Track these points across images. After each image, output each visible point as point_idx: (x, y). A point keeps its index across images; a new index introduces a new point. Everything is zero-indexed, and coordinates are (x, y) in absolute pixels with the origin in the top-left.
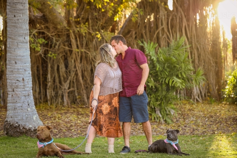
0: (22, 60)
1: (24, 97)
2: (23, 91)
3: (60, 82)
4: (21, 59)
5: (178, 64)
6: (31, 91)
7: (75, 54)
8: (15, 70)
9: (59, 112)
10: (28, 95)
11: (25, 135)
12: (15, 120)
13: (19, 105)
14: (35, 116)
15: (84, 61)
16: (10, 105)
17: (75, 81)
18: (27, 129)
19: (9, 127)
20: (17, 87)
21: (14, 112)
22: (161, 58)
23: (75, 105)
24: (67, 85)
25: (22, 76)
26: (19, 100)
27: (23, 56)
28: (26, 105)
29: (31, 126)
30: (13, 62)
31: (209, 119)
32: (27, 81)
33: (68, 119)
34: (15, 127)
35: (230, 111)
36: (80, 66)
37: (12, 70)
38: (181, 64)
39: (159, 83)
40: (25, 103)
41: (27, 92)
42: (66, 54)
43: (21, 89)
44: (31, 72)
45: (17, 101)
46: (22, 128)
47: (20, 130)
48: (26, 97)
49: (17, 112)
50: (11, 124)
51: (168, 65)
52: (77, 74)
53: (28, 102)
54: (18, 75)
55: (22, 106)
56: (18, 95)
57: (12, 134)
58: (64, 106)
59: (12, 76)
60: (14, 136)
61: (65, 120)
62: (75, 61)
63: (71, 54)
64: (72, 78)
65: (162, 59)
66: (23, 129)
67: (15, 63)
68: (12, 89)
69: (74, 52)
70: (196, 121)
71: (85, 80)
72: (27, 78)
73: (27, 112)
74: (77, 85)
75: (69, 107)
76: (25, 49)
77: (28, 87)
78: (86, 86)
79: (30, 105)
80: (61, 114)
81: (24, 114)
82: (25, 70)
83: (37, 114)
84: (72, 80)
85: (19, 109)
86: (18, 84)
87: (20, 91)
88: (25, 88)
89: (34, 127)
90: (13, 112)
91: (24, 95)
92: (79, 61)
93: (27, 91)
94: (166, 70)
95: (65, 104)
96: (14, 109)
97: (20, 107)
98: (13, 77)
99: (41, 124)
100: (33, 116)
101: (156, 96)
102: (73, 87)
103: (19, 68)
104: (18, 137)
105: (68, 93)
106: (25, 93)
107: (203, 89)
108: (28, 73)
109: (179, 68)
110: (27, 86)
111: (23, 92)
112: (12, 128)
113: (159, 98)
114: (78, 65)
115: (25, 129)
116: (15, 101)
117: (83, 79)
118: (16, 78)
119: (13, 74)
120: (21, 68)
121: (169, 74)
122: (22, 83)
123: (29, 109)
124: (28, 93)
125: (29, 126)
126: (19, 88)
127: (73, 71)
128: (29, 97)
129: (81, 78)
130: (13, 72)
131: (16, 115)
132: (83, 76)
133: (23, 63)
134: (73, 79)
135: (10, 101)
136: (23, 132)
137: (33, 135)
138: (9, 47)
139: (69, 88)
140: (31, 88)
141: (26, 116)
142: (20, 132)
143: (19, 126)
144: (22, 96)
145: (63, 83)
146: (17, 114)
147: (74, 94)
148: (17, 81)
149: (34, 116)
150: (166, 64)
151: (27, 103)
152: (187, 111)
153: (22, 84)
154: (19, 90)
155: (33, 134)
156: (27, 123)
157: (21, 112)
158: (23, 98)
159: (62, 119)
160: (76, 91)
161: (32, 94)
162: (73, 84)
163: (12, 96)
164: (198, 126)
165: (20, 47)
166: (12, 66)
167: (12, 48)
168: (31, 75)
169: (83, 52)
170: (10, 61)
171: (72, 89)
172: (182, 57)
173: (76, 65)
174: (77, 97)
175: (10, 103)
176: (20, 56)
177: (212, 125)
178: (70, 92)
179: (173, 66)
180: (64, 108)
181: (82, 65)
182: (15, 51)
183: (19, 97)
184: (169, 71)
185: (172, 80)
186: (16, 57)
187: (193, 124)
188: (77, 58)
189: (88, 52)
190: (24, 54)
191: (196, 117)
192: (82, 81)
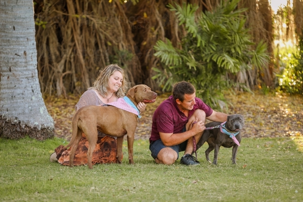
0: (23, 24)
1: (26, 79)
2: (24, 70)
3: (50, 62)
4: (22, 22)
5: (231, 36)
6: (36, 71)
7: (73, 20)
8: (13, 39)
10: (32, 77)
11: (28, 137)
12: (12, 114)
13: (19, 91)
14: (43, 108)
15: (86, 32)
16: (5, 92)
17: (72, 60)
18: (32, 128)
19: (4, 124)
20: (16, 64)
21: (11, 102)
22: (205, 26)
23: (74, 94)
24: (61, 66)
25: (24, 47)
26: (19, 83)
27: (24, 18)
28: (29, 92)
29: (36, 123)
30: (10, 27)
31: (272, 116)
32: (30, 55)
33: (71, 115)
34: (14, 125)
35: (295, 104)
36: (80, 38)
37: (8, 39)
38: (234, 35)
39: (202, 63)
40: (28, 88)
41: (30, 72)
42: (60, 21)
43: (21, 67)
44: (35, 43)
45: (15, 86)
46: (23, 126)
47: (21, 129)
48: (29, 80)
49: (17, 102)
50: (7, 120)
51: (216, 36)
52: (75, 51)
53: (32, 87)
54: (17, 47)
55: (24, 93)
56: (17, 77)
57: (9, 135)
58: (57, 97)
59: (8, 47)
60: (12, 138)
61: (67, 116)
62: (72, 32)
63: (66, 22)
64: (68, 56)
65: (206, 28)
66: (25, 127)
67: (13, 28)
68: (9, 68)
70: (254, 118)
71: (87, 60)
72: (31, 51)
73: (31, 102)
74: (75, 66)
75: (65, 98)
76: (28, 8)
77: (31, 65)
78: (88, 68)
79: (34, 91)
80: (59, 107)
81: (27, 105)
82: (28, 39)
83: (44, 105)
84: (68, 59)
85: (18, 98)
86: (17, 60)
87: (20, 71)
88: (28, 67)
89: (42, 125)
90: (9, 102)
91: (26, 76)
92: (78, 31)
93: (30, 70)
94: (212, 44)
95: (59, 93)
96: (10, 97)
97: (21, 95)
98: (9, 50)
99: (51, 120)
100: (39, 108)
101: (198, 82)
102: (70, 69)
103: (19, 36)
104: (18, 139)
105: (64, 78)
106: (27, 73)
108: (32, 44)
109: (232, 41)
110: (31, 63)
111: (25, 73)
112: (8, 127)
113: (203, 84)
114: (78, 38)
115: (28, 127)
116: (13, 86)
117: (84, 57)
118: (15, 51)
119: (10, 45)
120: (22, 36)
121: (216, 50)
122: (24, 58)
123: (34, 98)
124: (32, 74)
125: (35, 123)
126: (19, 67)
127: (70, 47)
128: (33, 80)
129: (81, 57)
130: (9, 42)
131: (14, 107)
132: (84, 54)
133: (25, 28)
134: (70, 58)
135: (4, 86)
136: (26, 132)
137: (40, 137)
138: (3, 4)
139: (64, 71)
140: (36, 67)
141: (30, 108)
142: (21, 132)
143: (20, 123)
144: (23, 78)
145: (55, 63)
146: (15, 105)
147: (72, 80)
148: (16, 56)
149: (41, 108)
150: (213, 35)
151: (30, 89)
153: (24, 60)
154: (19, 69)
155: (40, 135)
156: (31, 119)
157: (22, 103)
158: (24, 80)
159: (62, 114)
160: (74, 75)
161: (37, 75)
162: (69, 65)
163: (8, 77)
164: (260, 124)
165: (20, 4)
166: (9, 33)
167: (8, 6)
168: (35, 47)
169: (84, 18)
170: (5, 25)
171: (68, 72)
172: (235, 25)
173: (75, 37)
174: (76, 84)
175: (5, 88)
176: (20, 18)
177: (279, 123)
178: (66, 77)
179: (222, 38)
180: (58, 99)
181: (82, 37)
182: (13, 11)
183: (18, 80)
184: (217, 46)
185: (221, 58)
186: (14, 20)
187: (251, 122)
188: (76, 28)
189: (92, 19)
190: (26, 15)
191: (253, 113)
192: (82, 61)
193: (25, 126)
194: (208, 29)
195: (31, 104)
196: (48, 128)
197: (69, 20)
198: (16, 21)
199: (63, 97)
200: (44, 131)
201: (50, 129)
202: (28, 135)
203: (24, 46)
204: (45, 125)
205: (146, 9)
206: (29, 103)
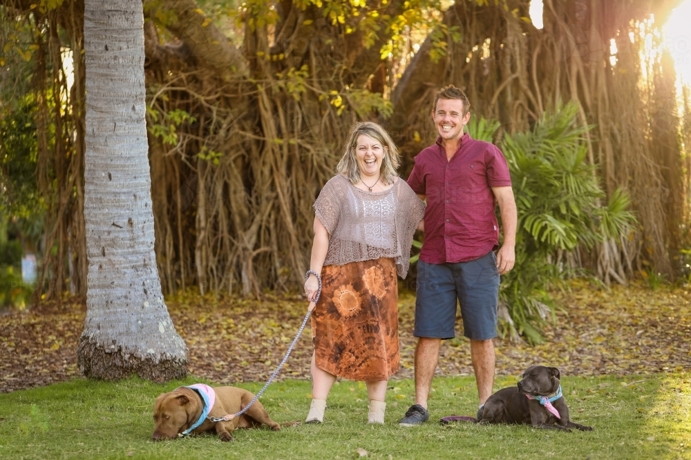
0: (126, 169)
1: (133, 270)
2: (129, 253)
3: (232, 231)
4: (124, 166)
5: (559, 179)
6: (153, 254)
7: (273, 151)
8: (108, 197)
9: (229, 312)
10: (145, 265)
11: (135, 377)
12: (107, 335)
13: (119, 292)
14: (165, 323)
15: (297, 170)
16: (94, 294)
17: (272, 226)
18: (143, 359)
19: (91, 353)
20: (113, 243)
21: (105, 313)
22: (511, 161)
23: (274, 292)
24: (251, 237)
25: (128, 211)
26: (119, 277)
27: (129, 158)
28: (138, 293)
29: (151, 351)
30: (103, 174)
31: (646, 332)
32: (140, 226)
33: (254, 332)
34: (110, 354)
36: (284, 183)
37: (99, 196)
38: (566, 178)
40: (136, 286)
41: (140, 257)
42: (249, 151)
43: (124, 248)
44: (150, 203)
45: (113, 283)
46: (127, 357)
47: (122, 362)
48: (137, 271)
49: (115, 313)
50: (98, 345)
51: (532, 180)
52: (277, 208)
53: (144, 284)
54: (114, 211)
55: (128, 295)
56: (116, 266)
57: (101, 372)
58: (242, 296)
59: (99, 212)
60: (106, 379)
61: (247, 334)
62: (272, 172)
63: (260, 153)
64: (265, 218)
65: (513, 165)
66: (129, 358)
67: (108, 177)
68: (101, 249)
69: (268, 147)
70: (609, 335)
71: (301, 225)
72: (142, 219)
73: (142, 312)
74: (278, 238)
75: (256, 299)
76: (135, 139)
77: (143, 243)
78: (302, 240)
79: (149, 292)
80: (235, 317)
81: (134, 318)
82: (135, 196)
83: (169, 318)
84: (264, 224)
85: (118, 305)
86: (116, 235)
87: (121, 255)
88: (136, 247)
89: (162, 355)
90: (102, 312)
91: (133, 264)
92: (283, 170)
93: (140, 253)
94: (525, 194)
95: (247, 289)
96: (104, 303)
97: (123, 299)
98: (101, 217)
99: (181, 345)
100: (158, 323)
102: (268, 243)
103: (118, 191)
104: (117, 381)
105: (255, 259)
106: (135, 259)
107: (628, 247)
108: (143, 204)
109: (562, 189)
110: (141, 240)
111: (130, 258)
112: (99, 357)
114: (282, 183)
115: (135, 358)
116: (109, 282)
117: (294, 220)
118: (111, 218)
119: (104, 208)
120: (125, 190)
121: (532, 206)
122: (128, 231)
123: (146, 304)
124: (145, 260)
125: (148, 351)
126: (120, 247)
127: (268, 199)
128: (146, 272)
129: (289, 219)
130: (103, 201)
131: (109, 321)
132: (295, 213)
133: (129, 176)
134: (268, 222)
135: (94, 283)
136: (132, 368)
137: (158, 377)
138: (91, 133)
139: (256, 246)
140: (153, 247)
141: (140, 322)
142: (122, 367)
143: (120, 350)
144: (127, 268)
145: (240, 232)
146: (113, 318)
147: (271, 263)
148: (113, 228)
150: (525, 179)
151: (141, 288)
152: (586, 308)
153: (128, 235)
154: (120, 251)
155: (158, 373)
156: (142, 344)
157: (124, 313)
158: (130, 271)
159: (237, 331)
160: (276, 254)
161: (154, 262)
162: (267, 236)
163: (101, 267)
164: (615, 349)
165: (121, 132)
166: (100, 185)
167: (99, 136)
168: (151, 210)
169: (293, 145)
170: (94, 170)
171: (263, 249)
172: (569, 158)
173: (277, 181)
174: (280, 271)
175: (94, 287)
176: (121, 157)
177: (654, 346)
178: (261, 257)
179: (543, 185)
180: (243, 300)
181: (291, 182)
182: (107, 145)
183: (118, 271)
184: (534, 198)
185: (540, 222)
186: (109, 162)
187: (601, 344)
188: (279, 164)
189: (308, 147)
190: (132, 152)
191: (611, 326)
192: (290, 226)
193: (129, 356)
194: (516, 166)
195: (142, 316)
196: (174, 359)
197: (266, 149)
198: (113, 163)
199: (253, 297)
200: (167, 366)
201: (177, 361)
202: (137, 372)
203: (128, 209)
204: (168, 355)
205: (417, 126)
206: (138, 313)
